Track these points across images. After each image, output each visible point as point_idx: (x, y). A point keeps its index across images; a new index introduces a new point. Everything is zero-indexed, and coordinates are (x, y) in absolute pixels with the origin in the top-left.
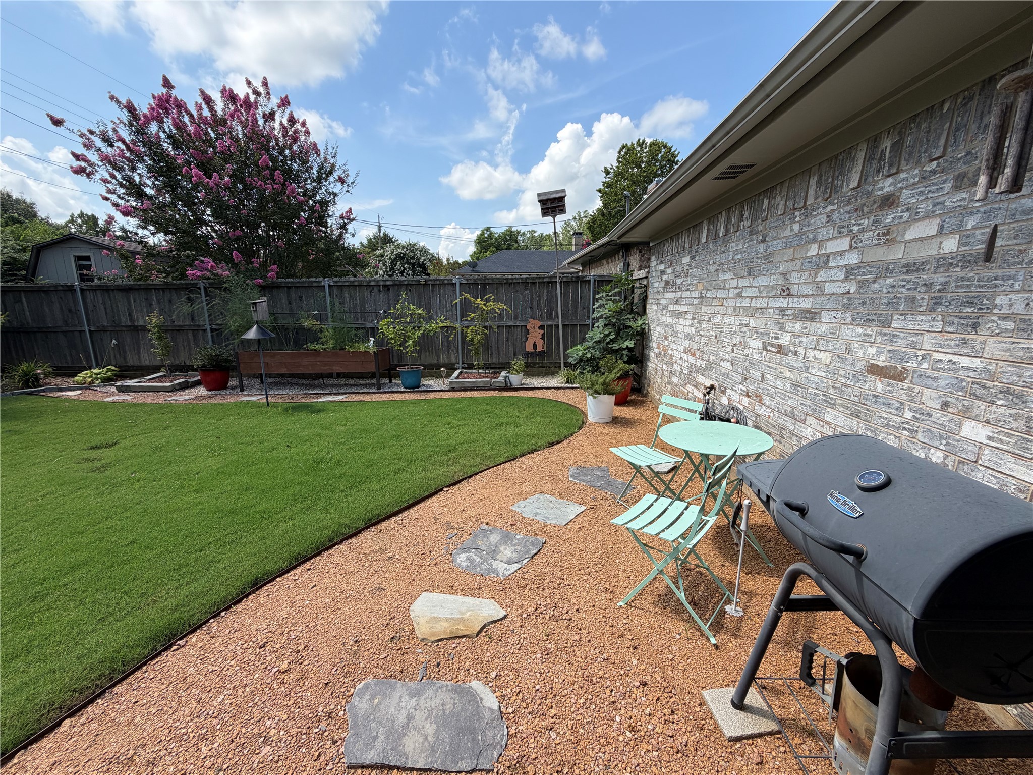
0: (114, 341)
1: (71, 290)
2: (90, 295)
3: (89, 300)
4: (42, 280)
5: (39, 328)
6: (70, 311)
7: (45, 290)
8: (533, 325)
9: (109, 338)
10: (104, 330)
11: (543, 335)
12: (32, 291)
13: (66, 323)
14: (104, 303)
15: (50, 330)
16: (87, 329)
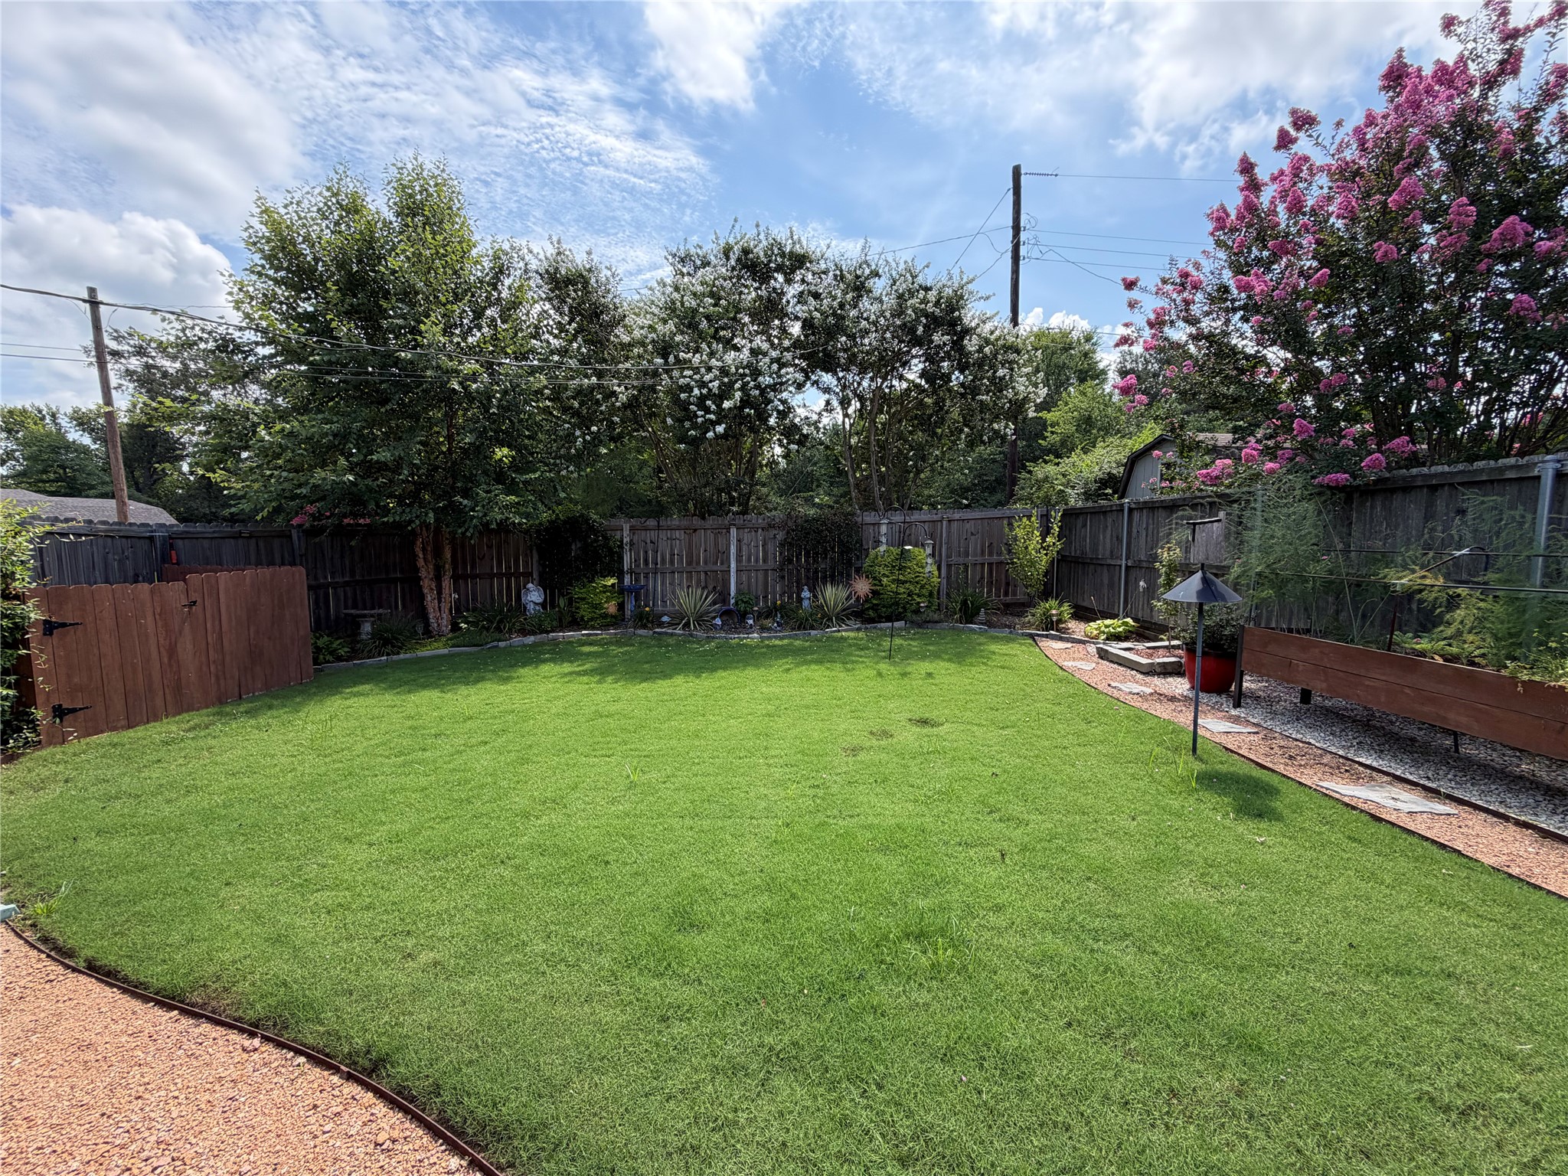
0: (1142, 584)
1: (1122, 511)
2: (1137, 516)
3: (1134, 524)
5: (1091, 558)
6: (1117, 537)
7: (1104, 511)
10: (1139, 565)
12: (1095, 513)
13: (1112, 555)
15: (1099, 562)
16: (1124, 562)
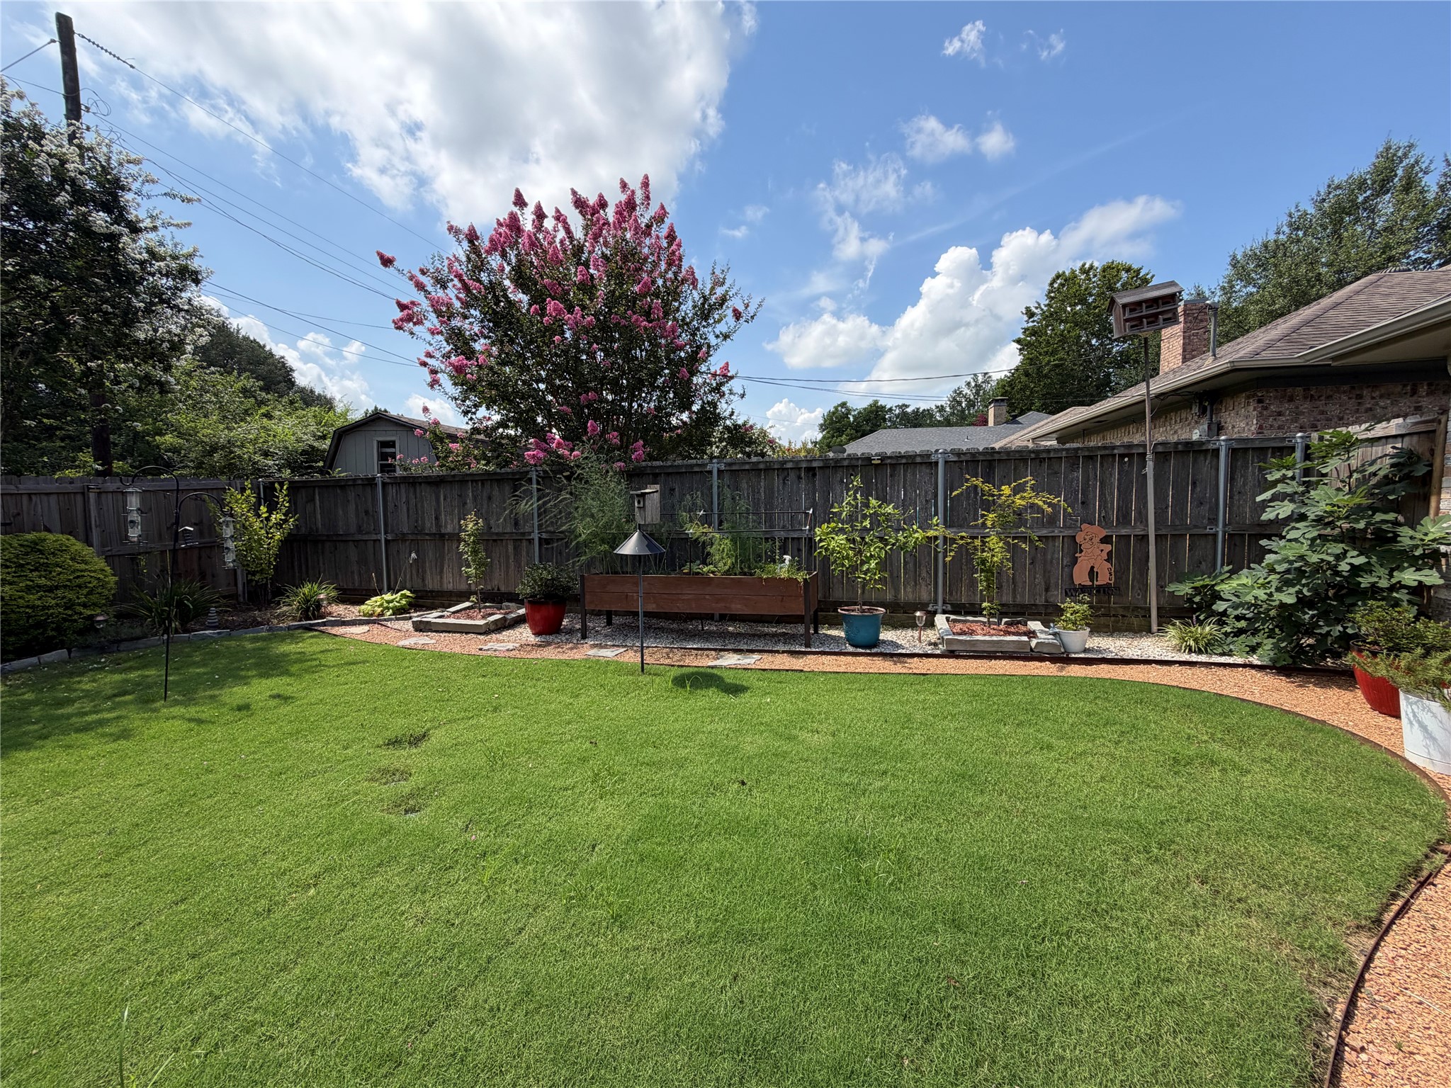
0: (413, 555)
1: (371, 485)
2: (392, 491)
3: (390, 498)
4: (338, 473)
5: (328, 536)
6: (367, 512)
7: (342, 485)
8: (1090, 536)
9: (408, 551)
10: (402, 538)
11: (1110, 554)
12: (327, 487)
13: (360, 531)
14: (408, 502)
15: (340, 538)
16: (383, 537)
